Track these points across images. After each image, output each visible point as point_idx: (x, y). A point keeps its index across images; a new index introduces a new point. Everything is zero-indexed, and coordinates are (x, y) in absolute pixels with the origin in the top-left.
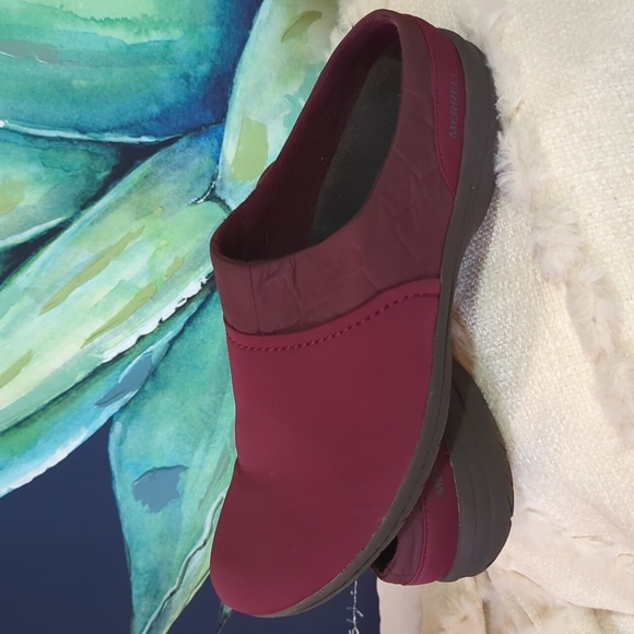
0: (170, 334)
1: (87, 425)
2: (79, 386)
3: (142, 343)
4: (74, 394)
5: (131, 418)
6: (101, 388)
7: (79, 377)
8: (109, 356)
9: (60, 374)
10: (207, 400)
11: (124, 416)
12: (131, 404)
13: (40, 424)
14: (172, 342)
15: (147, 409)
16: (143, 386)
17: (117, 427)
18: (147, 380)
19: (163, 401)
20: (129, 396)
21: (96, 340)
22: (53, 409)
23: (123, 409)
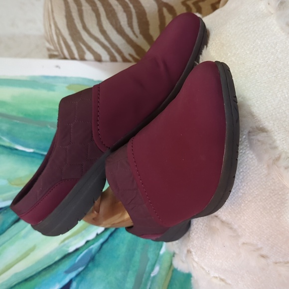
0: (101, 240)
1: (59, 282)
2: (57, 263)
3: (88, 244)
4: (54, 266)
5: (81, 281)
6: (67, 264)
7: (57, 258)
8: (71, 249)
9: (48, 256)
10: (120, 274)
11: (78, 279)
12: (82, 273)
13: (37, 280)
14: (102, 244)
15: (89, 276)
16: (88, 265)
17: (74, 285)
18: (90, 262)
19: (97, 273)
20: (80, 269)
21: (66, 242)
22: (44, 273)
23: (77, 275)
